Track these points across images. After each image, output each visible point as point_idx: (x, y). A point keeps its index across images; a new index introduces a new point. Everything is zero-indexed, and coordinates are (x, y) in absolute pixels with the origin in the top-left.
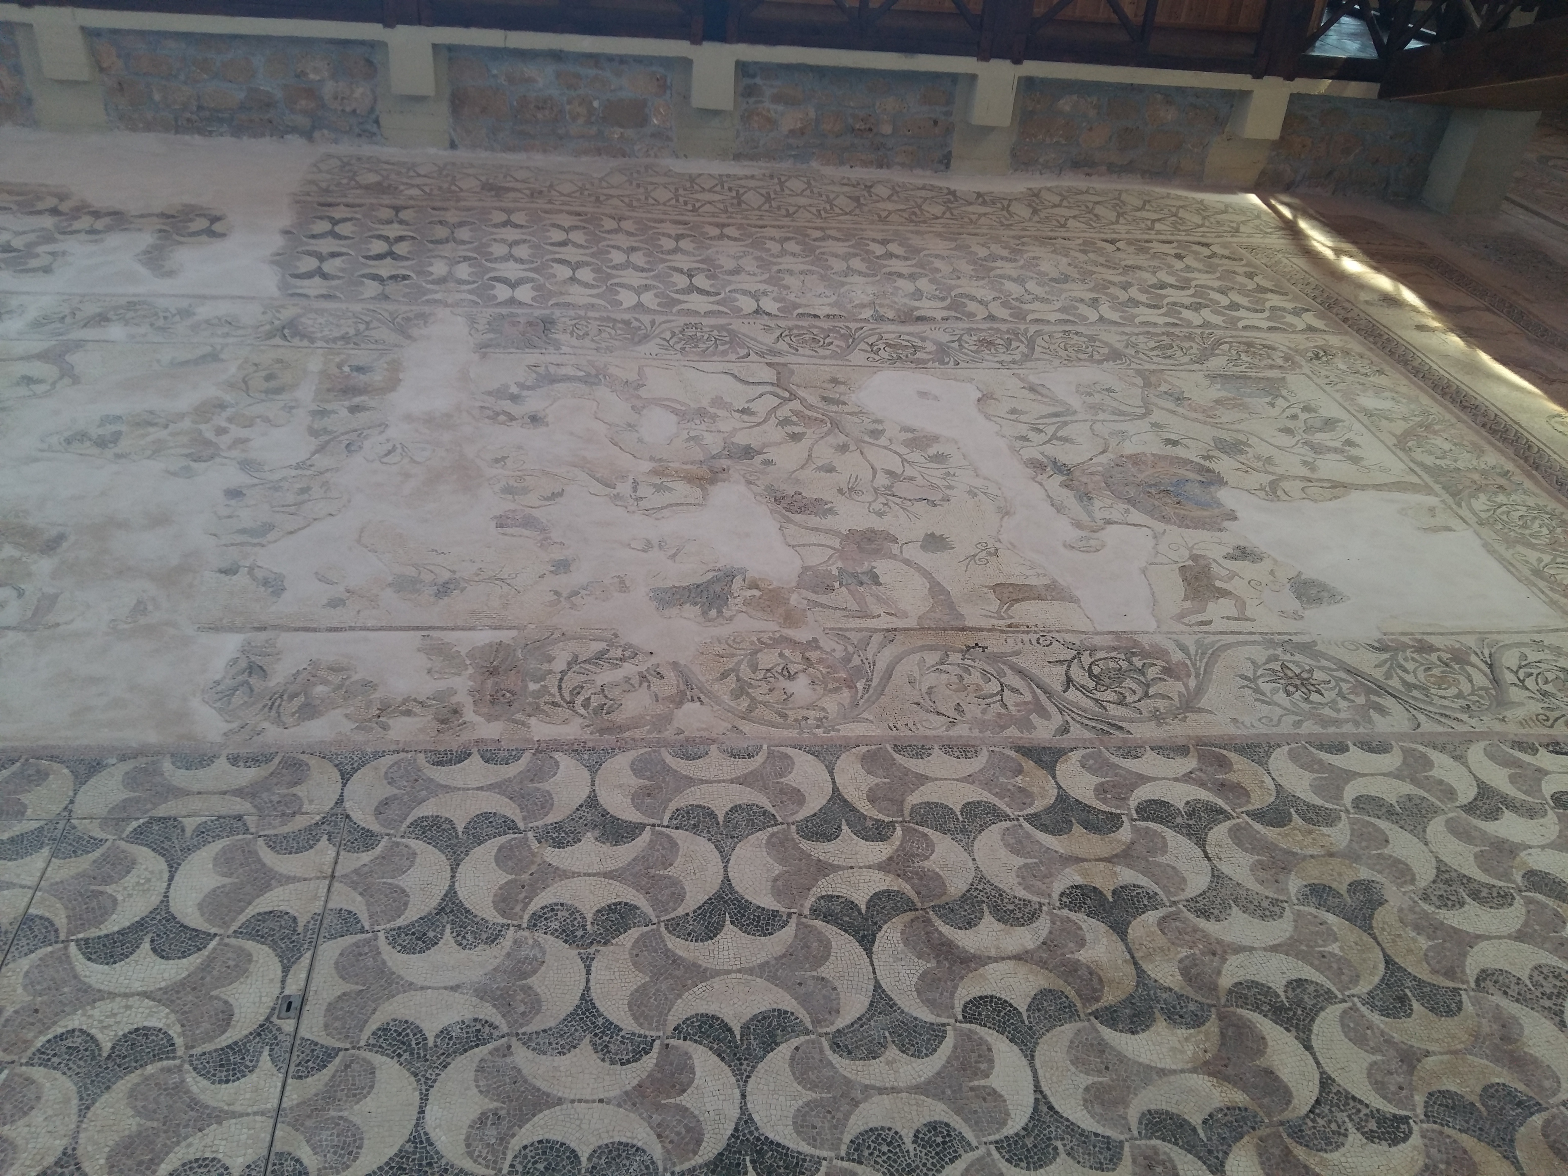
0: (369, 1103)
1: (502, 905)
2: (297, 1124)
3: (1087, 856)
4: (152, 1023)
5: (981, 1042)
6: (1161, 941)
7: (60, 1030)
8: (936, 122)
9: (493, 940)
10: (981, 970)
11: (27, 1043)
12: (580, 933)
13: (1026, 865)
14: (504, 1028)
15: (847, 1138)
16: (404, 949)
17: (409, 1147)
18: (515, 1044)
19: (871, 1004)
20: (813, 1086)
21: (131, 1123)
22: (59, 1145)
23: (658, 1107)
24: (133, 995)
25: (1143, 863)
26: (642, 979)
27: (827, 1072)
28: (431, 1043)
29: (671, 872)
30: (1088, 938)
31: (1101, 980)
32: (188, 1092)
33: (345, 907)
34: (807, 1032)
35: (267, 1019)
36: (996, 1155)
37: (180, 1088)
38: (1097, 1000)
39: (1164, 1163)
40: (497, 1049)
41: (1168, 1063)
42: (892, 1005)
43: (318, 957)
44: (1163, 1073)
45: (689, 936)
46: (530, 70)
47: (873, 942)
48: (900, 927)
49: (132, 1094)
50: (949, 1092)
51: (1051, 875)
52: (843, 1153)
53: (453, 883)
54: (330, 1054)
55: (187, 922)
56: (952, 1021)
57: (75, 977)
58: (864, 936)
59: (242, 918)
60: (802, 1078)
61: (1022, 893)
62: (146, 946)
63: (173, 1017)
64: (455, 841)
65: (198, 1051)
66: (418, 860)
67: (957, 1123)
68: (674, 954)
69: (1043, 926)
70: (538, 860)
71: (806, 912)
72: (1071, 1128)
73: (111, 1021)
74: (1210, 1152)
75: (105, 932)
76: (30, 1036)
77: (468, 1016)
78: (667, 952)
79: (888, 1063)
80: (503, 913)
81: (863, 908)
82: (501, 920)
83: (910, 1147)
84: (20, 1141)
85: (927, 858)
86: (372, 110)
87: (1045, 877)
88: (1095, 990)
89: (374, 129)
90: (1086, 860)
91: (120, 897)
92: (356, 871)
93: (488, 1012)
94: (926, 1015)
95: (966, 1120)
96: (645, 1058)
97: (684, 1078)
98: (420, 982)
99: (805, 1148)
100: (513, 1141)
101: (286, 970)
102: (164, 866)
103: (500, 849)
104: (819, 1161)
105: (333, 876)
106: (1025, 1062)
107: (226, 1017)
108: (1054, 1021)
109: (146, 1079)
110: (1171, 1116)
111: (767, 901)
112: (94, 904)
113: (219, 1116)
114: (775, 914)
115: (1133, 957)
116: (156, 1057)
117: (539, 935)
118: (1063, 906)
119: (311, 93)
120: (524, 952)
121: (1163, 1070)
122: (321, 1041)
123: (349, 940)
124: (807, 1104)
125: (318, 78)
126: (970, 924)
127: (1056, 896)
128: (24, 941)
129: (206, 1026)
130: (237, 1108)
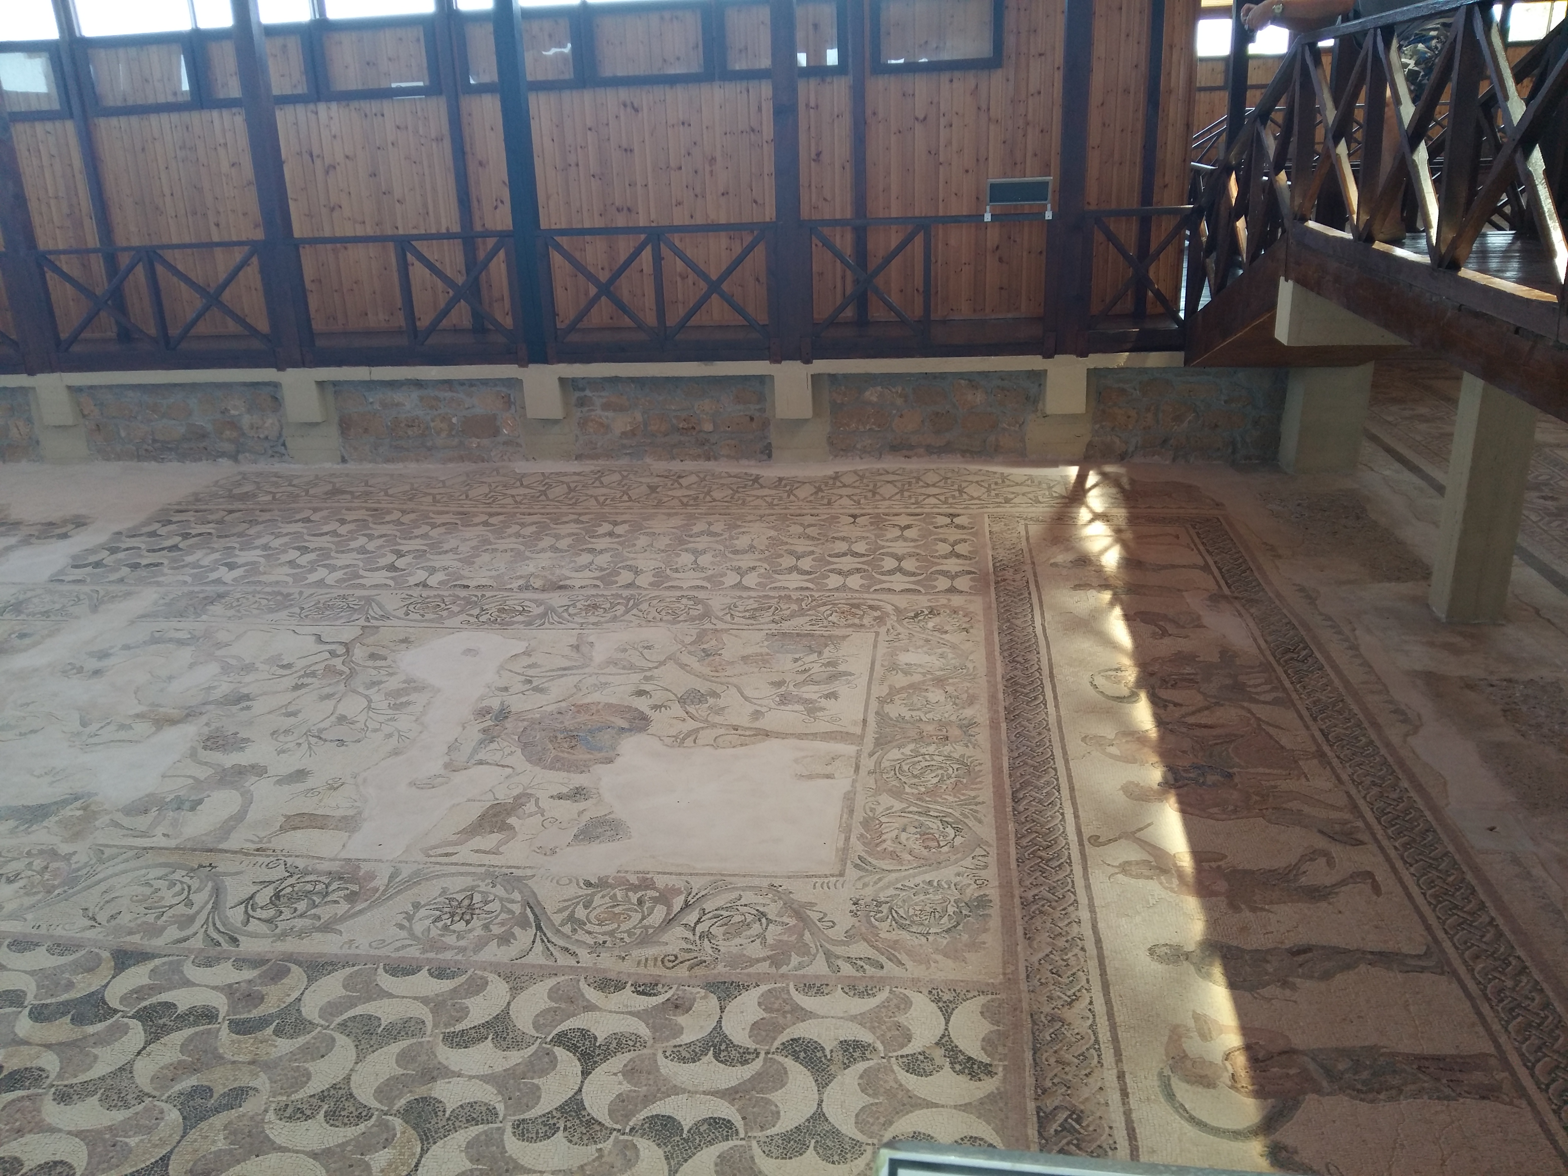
8: (752, 419)
46: (398, 396)
86: (280, 435)
89: (282, 449)
119: (233, 425)
125: (237, 413)
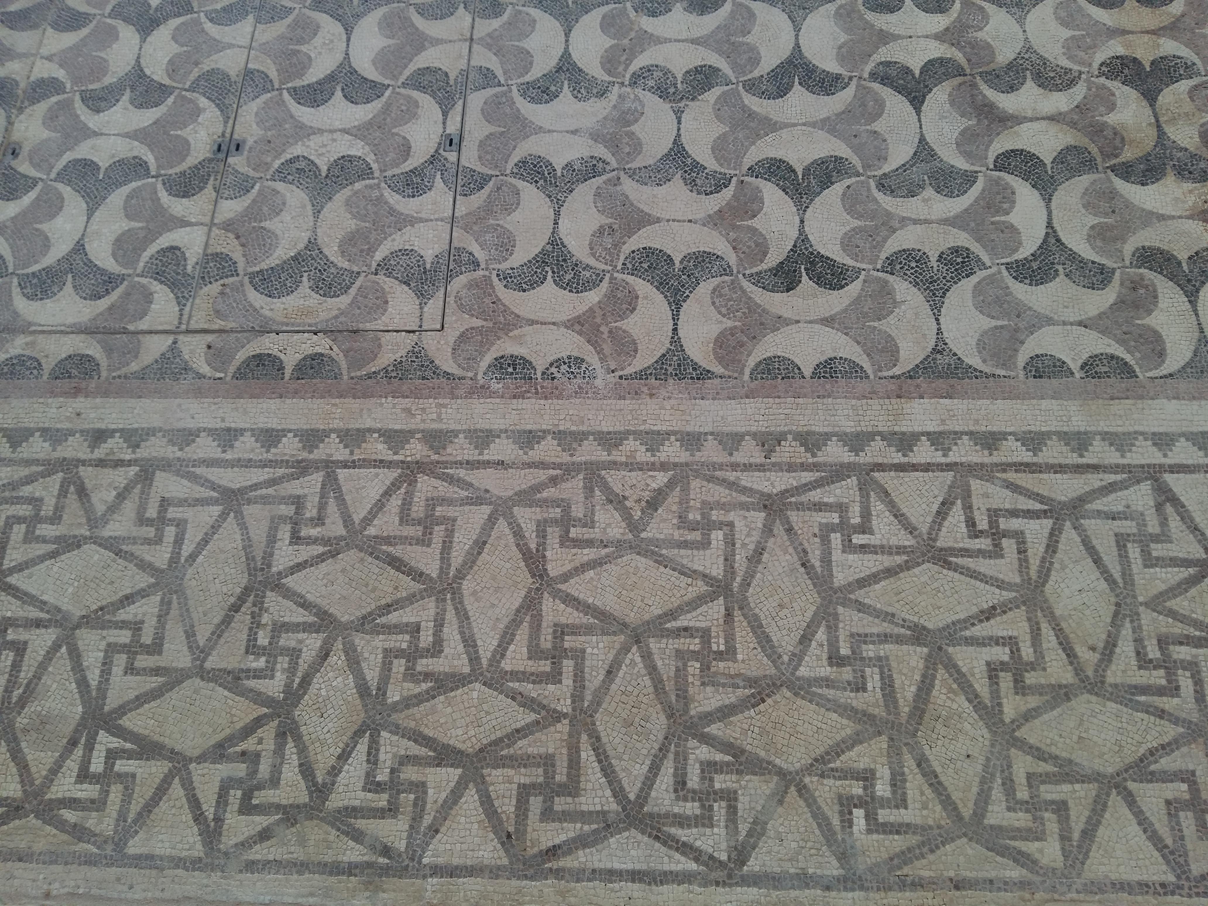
0: (516, 216)
1: (608, 66)
2: (467, 229)
3: (1134, 29)
4: (353, 152)
5: (1007, 187)
6: (1188, 106)
7: (289, 156)
9: (602, 94)
10: (1016, 128)
11: (268, 165)
12: (672, 90)
13: (1073, 37)
14: (614, 164)
15: (883, 256)
16: (533, 100)
17: (549, 248)
18: (623, 177)
19: (915, 154)
20: (860, 216)
21: (351, 224)
22: (305, 236)
23: (734, 227)
24: (335, 131)
25: (1189, 35)
26: (722, 129)
27: (872, 206)
28: (559, 174)
29: (749, 39)
30: (1119, 103)
31: (1123, 139)
32: (386, 203)
33: (484, 65)
34: (858, 175)
35: (436, 151)
36: (1005, 273)
37: (380, 199)
38: (1116, 156)
39: (1146, 287)
40: (609, 180)
41: (1168, 211)
42: (933, 155)
43: (469, 104)
44: (1162, 218)
45: (763, 94)
47: (923, 102)
48: (949, 90)
49: (348, 203)
50: (973, 224)
51: (1095, 46)
52: (879, 266)
53: (567, 47)
54: (486, 179)
55: (366, 75)
56: (984, 169)
57: (292, 117)
58: (915, 97)
59: (407, 73)
60: (851, 210)
61: (1064, 62)
62: (339, 94)
63: (367, 148)
64: (566, 10)
65: (389, 173)
66: (537, 26)
67: (976, 248)
68: (750, 109)
69: (1079, 92)
70: (636, 28)
71: (866, 75)
72: (1073, 256)
73: (323, 150)
74: (1189, 281)
75: (306, 83)
76: (269, 159)
77: (586, 154)
78: (744, 108)
79: (924, 201)
80: (609, 73)
81: (917, 73)
82: (607, 78)
83: (935, 265)
84: (278, 232)
85: (981, 29)
87: (1090, 48)
88: (1116, 148)
90: (1132, 33)
91: (313, 55)
92: (489, 35)
93: (601, 151)
94: (961, 163)
95: (984, 247)
96: (724, 190)
97: (755, 207)
98: (547, 126)
99: (849, 262)
100: (624, 247)
101: (445, 114)
102: (341, 29)
103: (604, 17)
104: (859, 271)
105: (472, 39)
106: (1043, 204)
107: (406, 150)
108: (1074, 172)
109: (356, 193)
110: (1162, 252)
111: (832, 66)
112: (294, 60)
113: (412, 221)
114: (838, 77)
115: (1157, 121)
116: (361, 178)
117: (639, 91)
118: (1101, 74)
120: (627, 105)
121: (1162, 215)
122: (478, 169)
123: (490, 92)
124: (853, 229)
126: (1012, 88)
127: (1096, 65)
128: (250, 89)
129: (392, 155)
130: (423, 215)
